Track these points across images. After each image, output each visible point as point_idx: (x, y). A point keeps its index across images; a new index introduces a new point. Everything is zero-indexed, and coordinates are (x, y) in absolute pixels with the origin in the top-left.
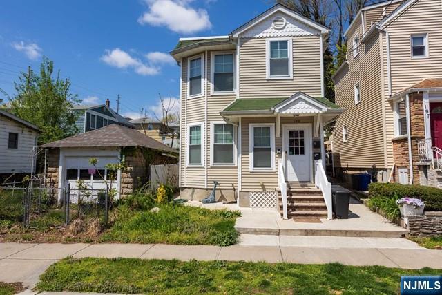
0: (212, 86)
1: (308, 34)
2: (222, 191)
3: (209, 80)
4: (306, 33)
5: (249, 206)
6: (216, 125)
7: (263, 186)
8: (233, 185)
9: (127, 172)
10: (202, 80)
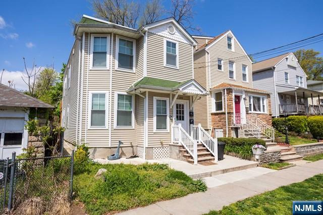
0: (117, 62)
1: (187, 43)
2: (123, 148)
3: (114, 57)
4: (185, 42)
5: (153, 159)
6: (119, 95)
7: (162, 143)
8: (131, 144)
9: (36, 135)
10: (108, 56)
